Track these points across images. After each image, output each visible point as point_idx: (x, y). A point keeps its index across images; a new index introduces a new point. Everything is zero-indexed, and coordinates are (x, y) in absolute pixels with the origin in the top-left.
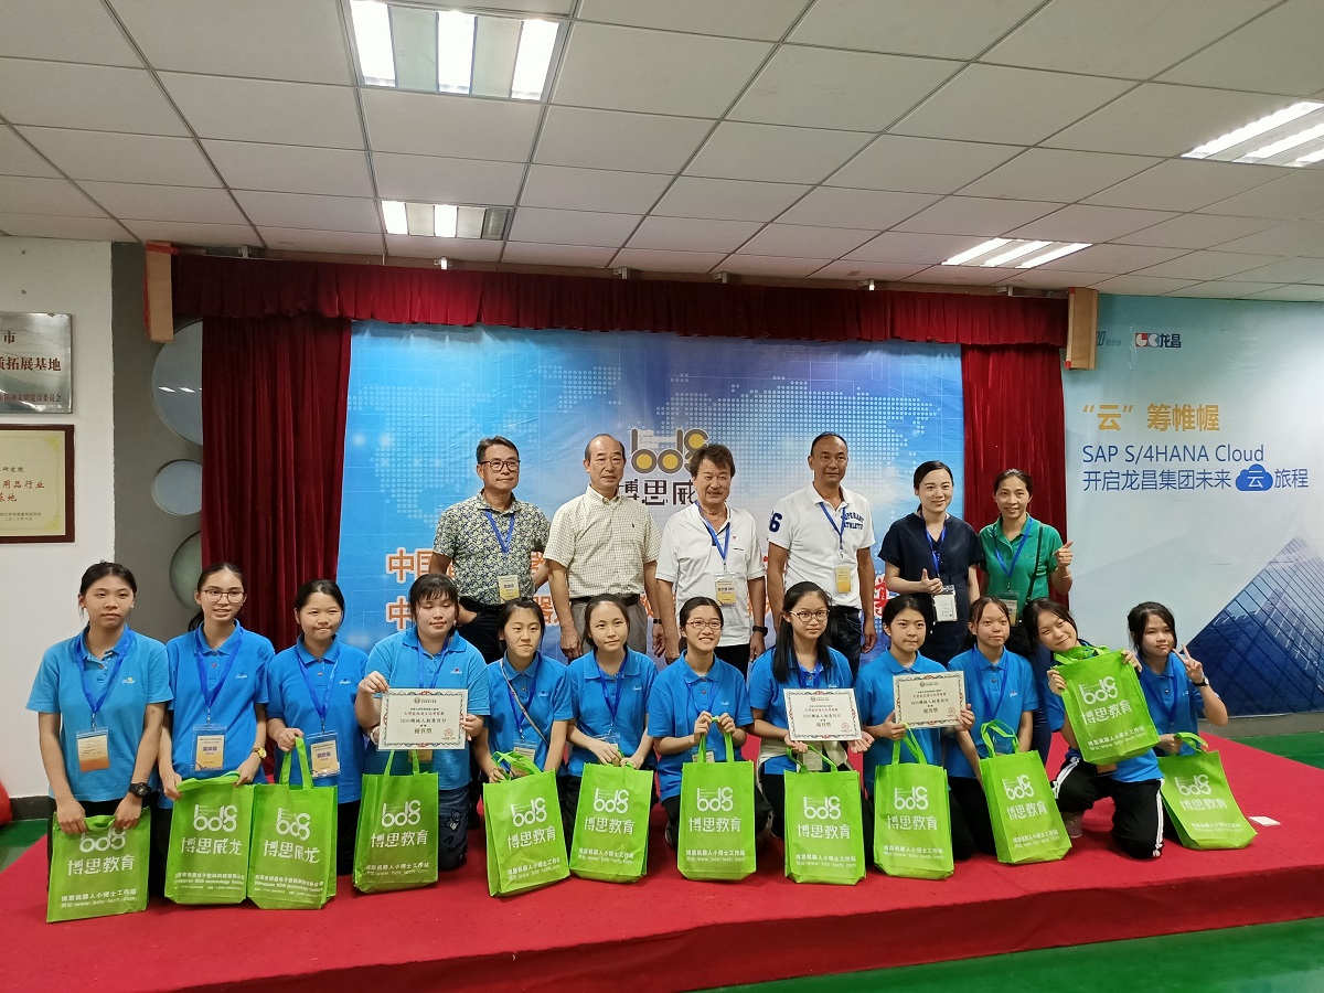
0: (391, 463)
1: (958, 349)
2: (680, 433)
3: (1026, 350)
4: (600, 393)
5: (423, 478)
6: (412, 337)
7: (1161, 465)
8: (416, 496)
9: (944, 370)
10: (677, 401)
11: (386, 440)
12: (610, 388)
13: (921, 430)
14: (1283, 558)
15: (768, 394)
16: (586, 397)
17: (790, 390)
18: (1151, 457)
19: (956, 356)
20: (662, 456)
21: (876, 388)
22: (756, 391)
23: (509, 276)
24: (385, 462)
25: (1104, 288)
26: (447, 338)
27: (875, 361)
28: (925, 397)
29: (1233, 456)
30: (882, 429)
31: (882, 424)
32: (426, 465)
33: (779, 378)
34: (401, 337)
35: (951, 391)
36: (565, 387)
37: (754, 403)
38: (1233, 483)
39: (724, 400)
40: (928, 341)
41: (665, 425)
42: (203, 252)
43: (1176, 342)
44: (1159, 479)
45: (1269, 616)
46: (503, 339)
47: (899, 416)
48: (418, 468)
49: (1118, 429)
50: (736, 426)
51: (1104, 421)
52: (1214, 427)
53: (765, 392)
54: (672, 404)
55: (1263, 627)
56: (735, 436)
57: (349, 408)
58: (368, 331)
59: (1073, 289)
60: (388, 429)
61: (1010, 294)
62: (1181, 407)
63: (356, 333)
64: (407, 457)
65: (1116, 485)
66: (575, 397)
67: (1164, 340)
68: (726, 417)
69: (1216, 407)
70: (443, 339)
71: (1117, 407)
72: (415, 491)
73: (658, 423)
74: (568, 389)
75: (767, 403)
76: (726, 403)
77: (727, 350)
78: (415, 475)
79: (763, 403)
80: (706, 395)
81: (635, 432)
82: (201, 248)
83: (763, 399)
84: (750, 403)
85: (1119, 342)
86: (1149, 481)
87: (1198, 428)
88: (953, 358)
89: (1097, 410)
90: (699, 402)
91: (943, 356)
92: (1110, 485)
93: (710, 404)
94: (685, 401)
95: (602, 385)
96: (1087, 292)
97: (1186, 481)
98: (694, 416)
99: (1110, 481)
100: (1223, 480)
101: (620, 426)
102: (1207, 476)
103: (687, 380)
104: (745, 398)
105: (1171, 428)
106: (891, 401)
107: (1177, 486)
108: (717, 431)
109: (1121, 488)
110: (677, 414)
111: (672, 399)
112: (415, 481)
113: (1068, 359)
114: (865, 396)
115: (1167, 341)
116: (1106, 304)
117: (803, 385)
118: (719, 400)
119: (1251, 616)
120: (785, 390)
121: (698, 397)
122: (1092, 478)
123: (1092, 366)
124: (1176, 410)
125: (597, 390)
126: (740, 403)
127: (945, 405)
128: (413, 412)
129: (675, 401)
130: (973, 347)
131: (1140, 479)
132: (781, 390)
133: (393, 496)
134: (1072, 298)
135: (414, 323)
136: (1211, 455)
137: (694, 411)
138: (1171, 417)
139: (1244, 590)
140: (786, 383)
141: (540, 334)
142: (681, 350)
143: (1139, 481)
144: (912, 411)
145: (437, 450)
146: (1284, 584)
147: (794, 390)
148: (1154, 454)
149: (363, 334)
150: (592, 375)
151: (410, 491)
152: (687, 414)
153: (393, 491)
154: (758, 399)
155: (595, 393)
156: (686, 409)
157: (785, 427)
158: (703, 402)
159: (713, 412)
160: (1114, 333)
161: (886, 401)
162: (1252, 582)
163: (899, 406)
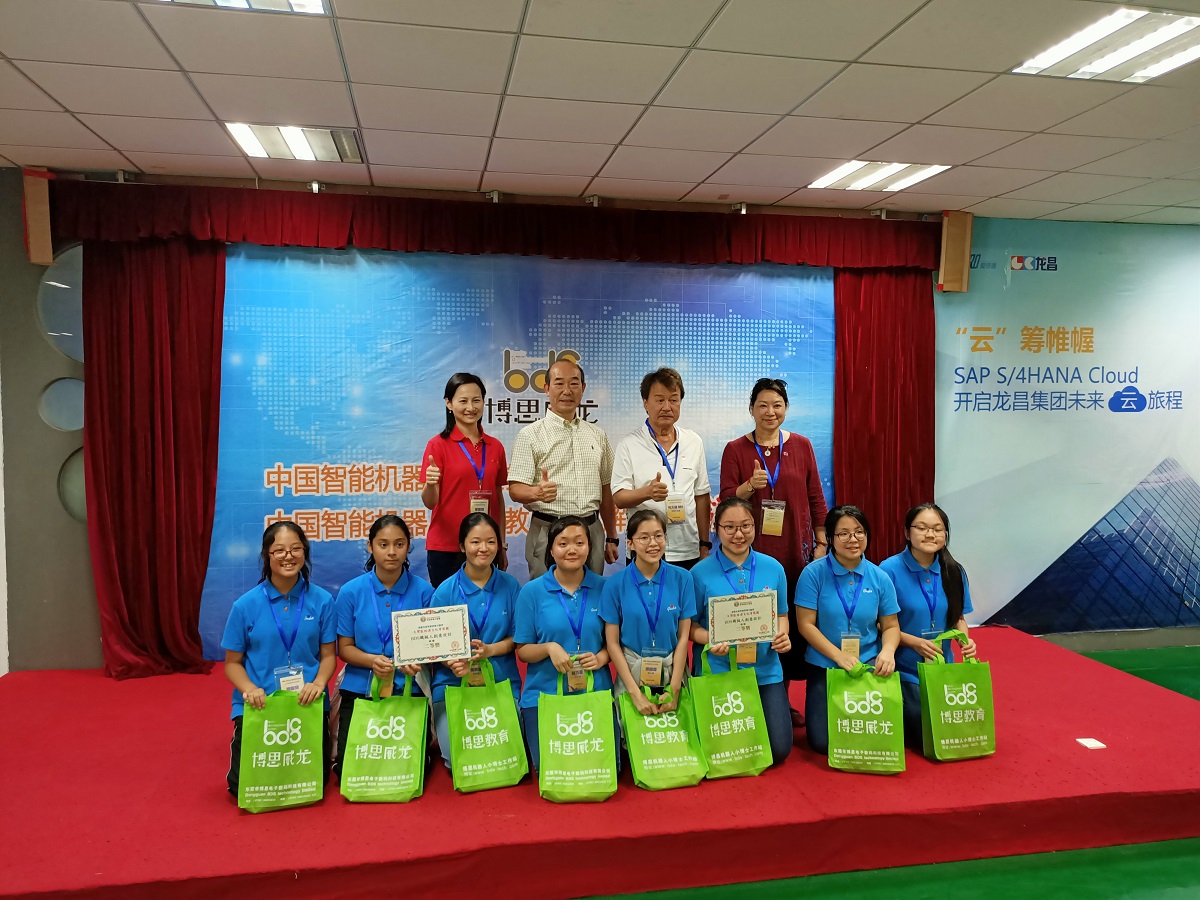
0: (268, 381)
1: (831, 272)
2: (552, 353)
3: (899, 272)
4: (473, 314)
5: (300, 396)
6: (287, 261)
7: (1034, 386)
8: (292, 413)
9: (816, 293)
10: (549, 323)
11: (262, 360)
12: (483, 310)
13: (792, 351)
14: (1154, 477)
15: (639, 316)
16: (459, 319)
17: (662, 312)
18: (1023, 379)
19: (829, 279)
20: (534, 376)
21: (746, 310)
22: (628, 313)
23: (380, 199)
24: (262, 381)
25: (978, 211)
26: (322, 261)
27: (748, 284)
28: (796, 320)
29: (1105, 378)
30: (754, 350)
31: (754, 346)
32: (302, 384)
33: (651, 300)
34: (274, 259)
35: (824, 314)
36: (438, 309)
37: (626, 325)
38: (1106, 404)
39: (596, 322)
40: (799, 264)
41: (537, 346)
42: (81, 178)
43: (1052, 265)
44: (1030, 400)
45: (1138, 534)
46: (377, 262)
47: (771, 337)
48: (294, 386)
49: (991, 350)
50: (607, 347)
51: (977, 344)
52: (1089, 349)
53: (637, 314)
54: (545, 325)
55: (1132, 545)
56: (607, 356)
57: (225, 329)
58: (243, 253)
59: (946, 213)
60: (265, 349)
61: (883, 217)
62: (1055, 329)
63: (232, 255)
64: (283, 376)
65: (987, 406)
66: (449, 319)
67: (1039, 263)
68: (598, 338)
69: (1092, 329)
70: (317, 262)
71: (989, 329)
72: (292, 409)
73: (531, 345)
74: (441, 311)
75: (639, 325)
76: (599, 324)
77: (601, 272)
78: (292, 394)
79: (635, 325)
80: (578, 317)
81: (507, 353)
82: (78, 173)
83: (635, 320)
84: (621, 325)
85: (994, 266)
86: (1020, 402)
87: (1072, 350)
88: (826, 281)
89: (970, 332)
90: (571, 324)
91: (815, 279)
92: (981, 406)
93: (582, 326)
94: (557, 323)
95: (476, 307)
96: (961, 214)
97: (1059, 401)
98: (566, 337)
99: (980, 402)
100: (1095, 401)
101: (492, 347)
102: (1080, 397)
103: (559, 302)
104: (617, 320)
105: (1045, 350)
106: (763, 323)
107: (1049, 407)
108: (589, 352)
109: (992, 408)
110: (550, 335)
111: (545, 320)
112: (292, 399)
113: (941, 282)
114: (737, 318)
115: (1042, 265)
116: (980, 226)
117: (675, 308)
118: (592, 322)
119: (1120, 534)
120: (657, 312)
121: (571, 319)
122: (963, 399)
123: (965, 289)
124: (1050, 332)
125: (470, 312)
126: (612, 324)
127: (817, 327)
128: (288, 332)
129: (547, 323)
130: (845, 270)
131: (1012, 399)
132: (653, 312)
133: (270, 413)
134: (946, 220)
135: (287, 245)
136: (1084, 375)
137: (566, 333)
138: (1044, 338)
139: (1114, 509)
140: (658, 306)
141: (413, 258)
142: (554, 272)
143: (1011, 402)
144: (784, 333)
145: (313, 369)
146: (1154, 504)
147: (666, 312)
148: (1026, 376)
149: (239, 255)
150: (465, 297)
151: (287, 409)
152: (559, 335)
153: (270, 408)
154: (630, 320)
155: (468, 314)
156: (559, 330)
157: (657, 348)
158: (575, 323)
159: (585, 333)
160: (988, 256)
161: (758, 323)
162: (1122, 501)
163: (771, 328)
